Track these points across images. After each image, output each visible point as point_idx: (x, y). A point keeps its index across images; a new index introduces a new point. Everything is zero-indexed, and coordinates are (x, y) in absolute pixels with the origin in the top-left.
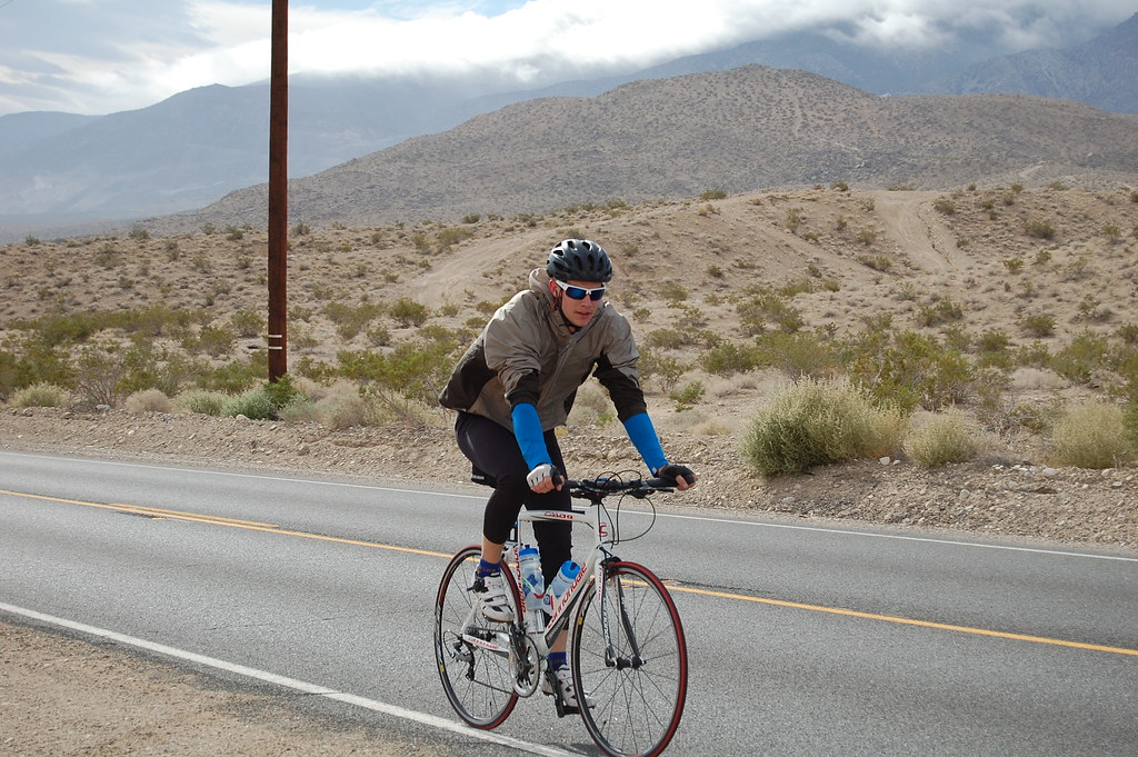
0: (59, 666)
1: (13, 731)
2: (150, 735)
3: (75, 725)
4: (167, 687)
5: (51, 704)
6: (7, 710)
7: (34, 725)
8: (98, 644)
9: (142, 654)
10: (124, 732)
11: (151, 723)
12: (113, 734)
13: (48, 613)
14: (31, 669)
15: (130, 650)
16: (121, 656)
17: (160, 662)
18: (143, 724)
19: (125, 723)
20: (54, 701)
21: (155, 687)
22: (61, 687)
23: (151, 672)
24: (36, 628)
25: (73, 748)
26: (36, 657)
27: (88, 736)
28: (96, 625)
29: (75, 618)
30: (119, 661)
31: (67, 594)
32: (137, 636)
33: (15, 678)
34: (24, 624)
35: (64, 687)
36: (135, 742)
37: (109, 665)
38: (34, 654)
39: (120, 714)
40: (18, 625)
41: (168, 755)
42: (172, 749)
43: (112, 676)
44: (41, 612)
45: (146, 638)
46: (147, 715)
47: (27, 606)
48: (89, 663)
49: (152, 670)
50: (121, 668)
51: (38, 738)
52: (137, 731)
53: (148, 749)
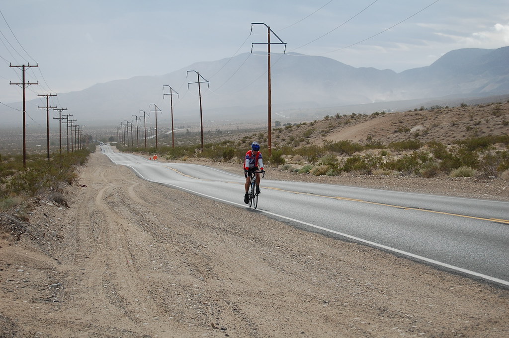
0: (458, 289)
1: (433, 318)
2: (496, 322)
3: (461, 316)
4: (506, 300)
5: (452, 306)
6: (431, 308)
7: (443, 316)
8: (476, 280)
9: (497, 285)
10: (484, 321)
11: (497, 317)
12: (479, 321)
13: (455, 266)
14: (444, 290)
15: (491, 283)
16: (487, 285)
17: (504, 289)
18: (493, 317)
19: (485, 317)
20: (453, 305)
21: (501, 300)
22: (457, 299)
23: (500, 293)
24: (449, 272)
25: (459, 327)
26: (447, 285)
27: (467, 322)
28: (477, 271)
29: (467, 268)
30: (486, 288)
31: (465, 257)
32: (495, 277)
33: (436, 294)
34: (444, 270)
35: (459, 299)
36: (489, 326)
37: (480, 290)
38: (446, 283)
39: (483, 312)
40: (440, 270)
41: (504, 332)
42: (506, 329)
43: (482, 295)
44: (452, 265)
45: (499, 278)
46: (495, 313)
47: (446, 262)
48: (471, 288)
49: (500, 292)
50: (486, 291)
51: (445, 321)
52: (490, 321)
53: (495, 329)
